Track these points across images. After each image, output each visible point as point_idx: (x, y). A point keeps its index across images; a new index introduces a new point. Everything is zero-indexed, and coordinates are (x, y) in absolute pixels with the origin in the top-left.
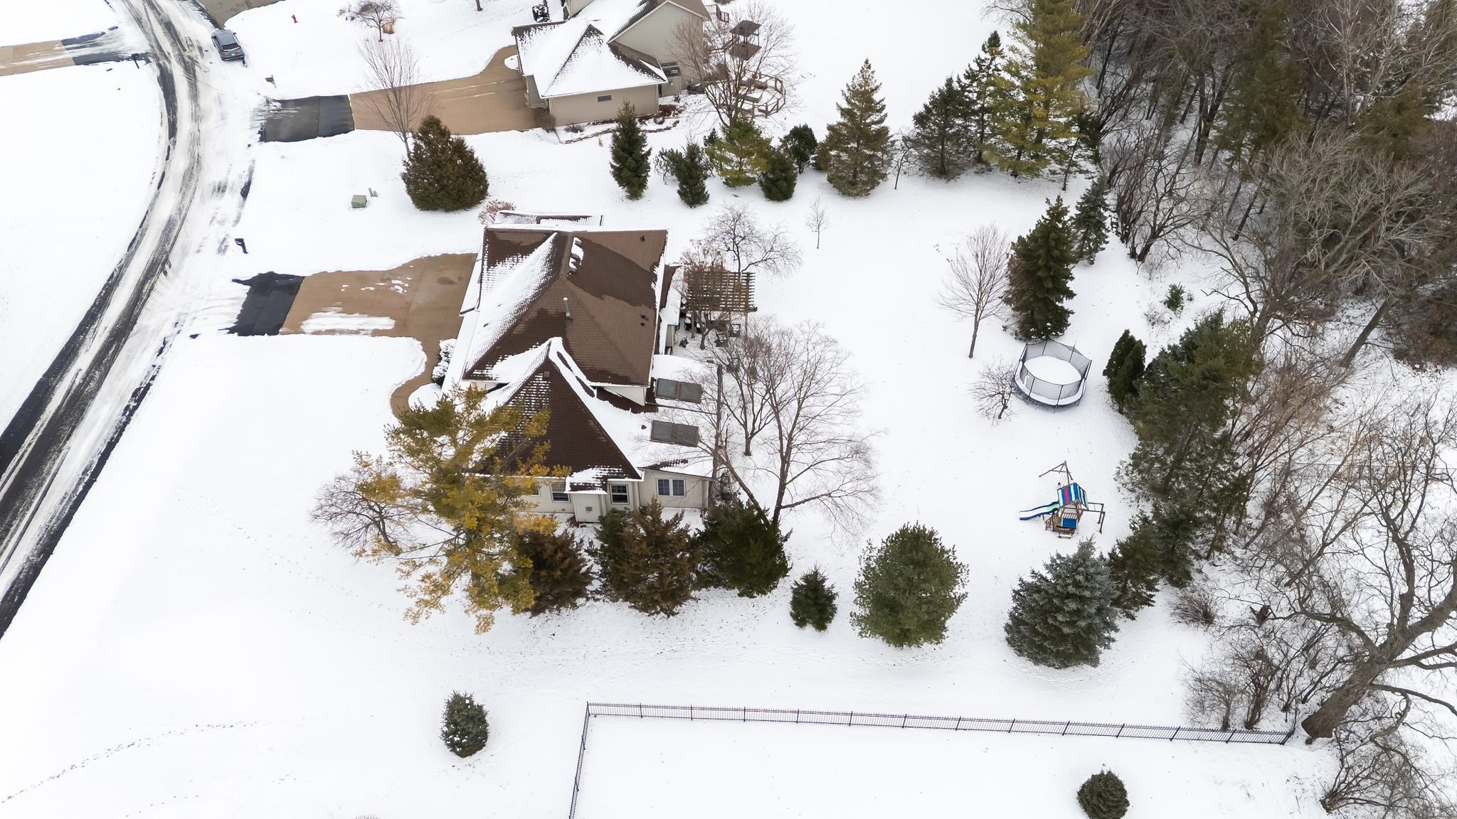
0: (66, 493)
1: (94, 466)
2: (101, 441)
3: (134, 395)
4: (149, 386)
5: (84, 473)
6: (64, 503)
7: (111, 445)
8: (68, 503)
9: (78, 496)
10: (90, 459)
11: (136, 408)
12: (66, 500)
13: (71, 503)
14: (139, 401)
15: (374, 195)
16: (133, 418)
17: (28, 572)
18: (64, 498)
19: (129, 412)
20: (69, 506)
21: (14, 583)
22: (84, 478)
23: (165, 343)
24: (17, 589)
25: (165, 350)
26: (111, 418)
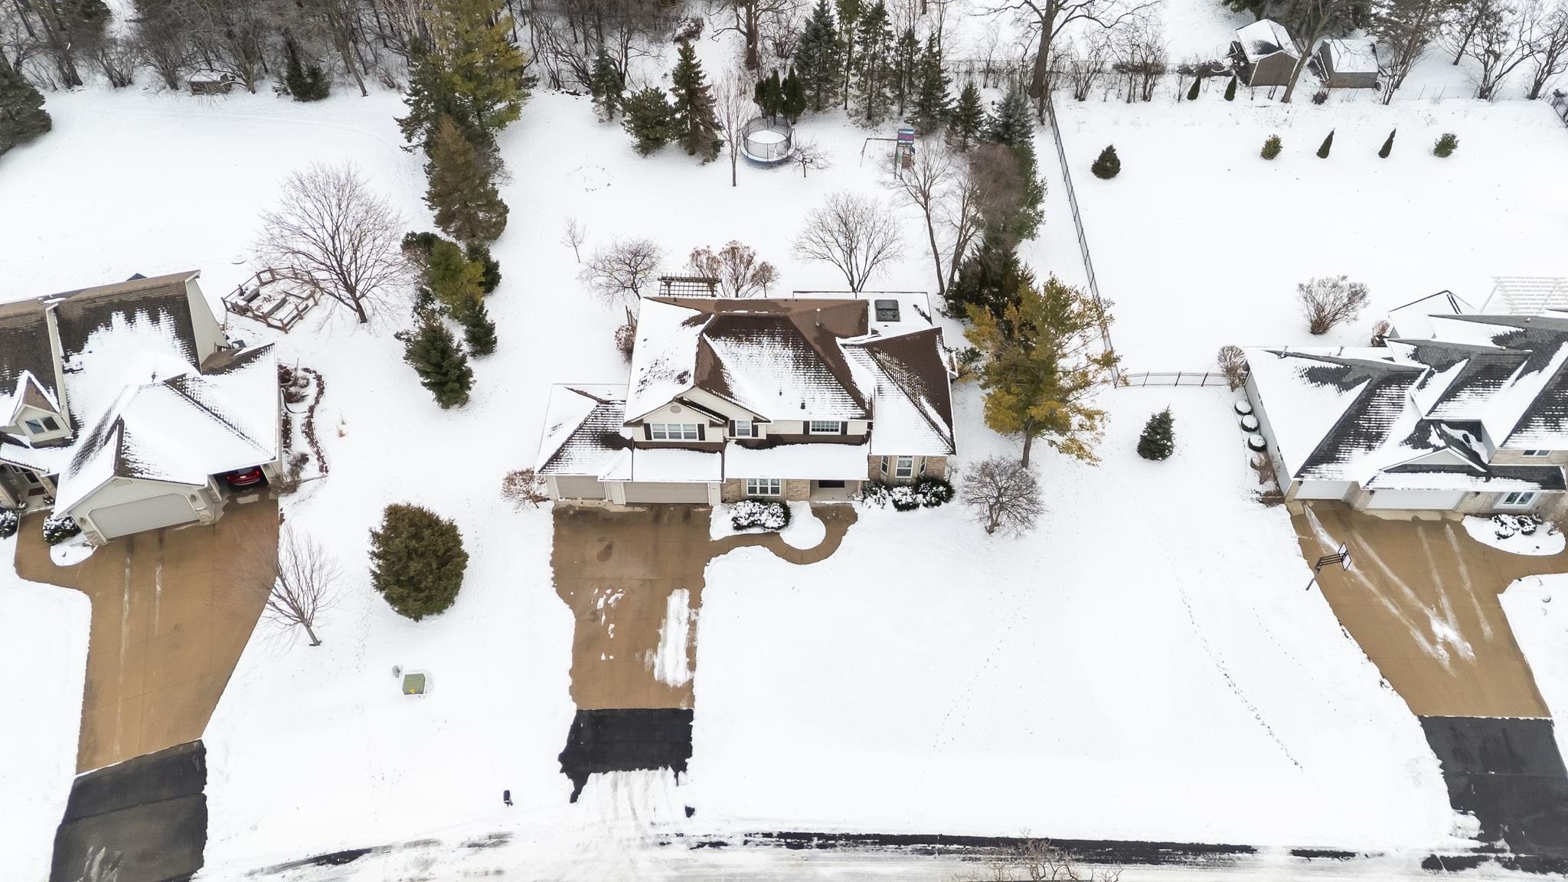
0: (964, 860)
1: (919, 846)
2: (881, 854)
3: (800, 846)
4: (781, 835)
5: (930, 853)
6: (978, 856)
7: (883, 840)
8: (979, 852)
9: (965, 845)
10: (909, 855)
11: (820, 836)
12: (973, 856)
13: (977, 848)
14: (809, 837)
15: (397, 671)
16: (837, 833)
17: (1075, 853)
18: (971, 859)
19: (827, 841)
20: (981, 849)
21: (1091, 861)
22: (939, 849)
23: (701, 845)
24: (1099, 854)
25: (714, 840)
26: (841, 859)
